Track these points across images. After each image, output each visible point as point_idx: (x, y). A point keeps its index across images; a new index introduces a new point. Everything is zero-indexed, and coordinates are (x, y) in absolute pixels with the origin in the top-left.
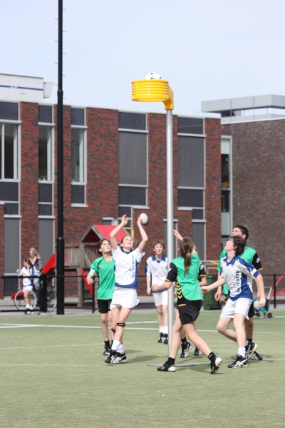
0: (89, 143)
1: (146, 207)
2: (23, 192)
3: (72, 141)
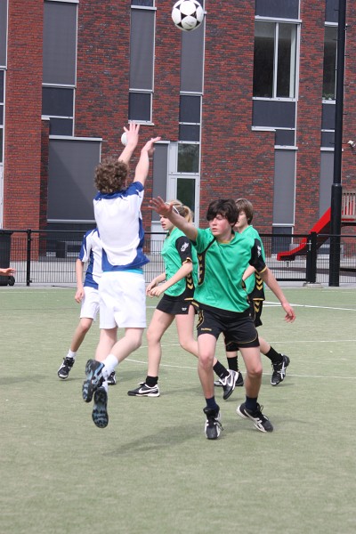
2: (302, 114)
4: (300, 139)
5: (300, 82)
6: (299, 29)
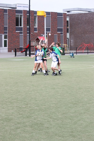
0: (38, 19)
1: (50, 32)
2: (24, 29)
3: (34, 18)
4: (24, 33)
5: (23, 24)
6: (23, 15)
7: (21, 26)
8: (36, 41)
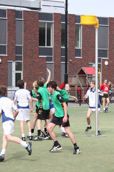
0: (83, 31)
1: (108, 58)
2: (55, 52)
3: (76, 30)
4: (54, 60)
5: (54, 41)
6: (53, 24)
7: (50, 45)
8: (79, 76)
